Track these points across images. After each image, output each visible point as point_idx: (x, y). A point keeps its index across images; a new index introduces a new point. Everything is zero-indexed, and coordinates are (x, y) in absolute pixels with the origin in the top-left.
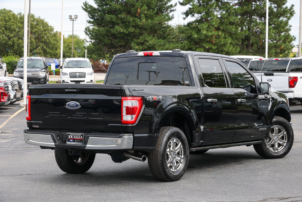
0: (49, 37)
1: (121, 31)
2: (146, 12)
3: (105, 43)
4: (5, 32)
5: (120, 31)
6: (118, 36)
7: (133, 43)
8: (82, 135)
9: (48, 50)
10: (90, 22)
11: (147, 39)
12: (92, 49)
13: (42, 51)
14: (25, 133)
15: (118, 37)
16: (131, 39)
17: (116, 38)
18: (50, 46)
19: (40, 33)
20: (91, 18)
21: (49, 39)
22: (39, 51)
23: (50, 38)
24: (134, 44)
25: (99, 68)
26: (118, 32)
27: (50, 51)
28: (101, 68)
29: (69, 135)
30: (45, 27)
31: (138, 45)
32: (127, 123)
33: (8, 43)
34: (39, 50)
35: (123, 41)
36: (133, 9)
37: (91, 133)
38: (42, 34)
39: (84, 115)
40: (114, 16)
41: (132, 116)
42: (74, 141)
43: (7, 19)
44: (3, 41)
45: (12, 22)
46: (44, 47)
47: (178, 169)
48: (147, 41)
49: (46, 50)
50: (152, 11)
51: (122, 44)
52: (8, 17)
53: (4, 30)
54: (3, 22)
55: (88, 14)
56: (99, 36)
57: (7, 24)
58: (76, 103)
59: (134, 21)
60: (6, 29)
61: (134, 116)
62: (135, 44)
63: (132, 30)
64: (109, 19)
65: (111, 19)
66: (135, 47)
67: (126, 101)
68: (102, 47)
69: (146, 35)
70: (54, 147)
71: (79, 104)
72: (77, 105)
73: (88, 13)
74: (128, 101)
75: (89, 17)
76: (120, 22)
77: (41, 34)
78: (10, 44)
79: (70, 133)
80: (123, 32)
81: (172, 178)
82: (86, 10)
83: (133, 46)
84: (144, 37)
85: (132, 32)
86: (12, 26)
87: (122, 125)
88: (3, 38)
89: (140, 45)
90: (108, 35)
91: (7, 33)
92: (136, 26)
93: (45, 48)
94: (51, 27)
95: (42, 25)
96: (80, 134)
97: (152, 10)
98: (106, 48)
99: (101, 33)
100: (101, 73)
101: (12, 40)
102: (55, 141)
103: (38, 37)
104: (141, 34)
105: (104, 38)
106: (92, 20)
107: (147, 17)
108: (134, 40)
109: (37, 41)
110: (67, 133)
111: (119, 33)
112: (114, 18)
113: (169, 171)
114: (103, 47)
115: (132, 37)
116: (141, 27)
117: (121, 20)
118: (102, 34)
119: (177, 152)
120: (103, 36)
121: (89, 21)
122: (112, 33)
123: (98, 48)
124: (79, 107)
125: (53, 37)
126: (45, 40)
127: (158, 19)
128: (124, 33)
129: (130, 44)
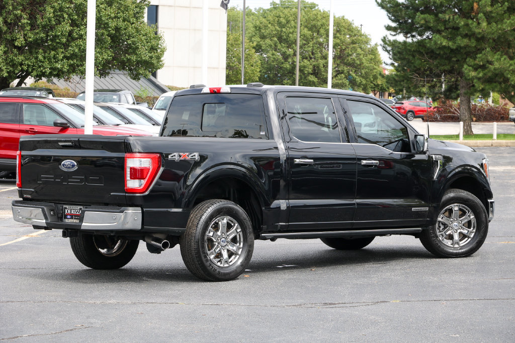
0: (360, 55)
1: (444, 44)
2: (489, 9)
3: (415, 67)
4: (279, 46)
5: (441, 43)
6: (437, 53)
7: (465, 66)
8: (80, 209)
9: (358, 79)
10: (389, 28)
11: (490, 58)
12: (393, 78)
13: (347, 82)
14: (13, 205)
15: (439, 54)
16: (462, 59)
17: (436, 58)
18: (363, 72)
19: (344, 47)
20: (393, 21)
21: (360, 60)
22: (341, 81)
23: (361, 57)
24: (468, 67)
25: (450, 112)
26: (438, 46)
27: (361, 82)
28: (454, 113)
29: (66, 208)
30: (355, 35)
31: (476, 69)
32: (133, 191)
33: (282, 65)
34: (341, 79)
35: (449, 63)
36: (465, 4)
37: (90, 205)
38: (347, 49)
39: (82, 180)
40: (432, 16)
41: (141, 181)
42: (72, 218)
43: (283, 21)
44: (273, 62)
45: (292, 27)
46: (351, 73)
47: (231, 264)
48: (491, 63)
49: (355, 80)
50: (502, 6)
51: (446, 69)
52: (284, 18)
53: (276, 43)
54: (274, 26)
55: (386, 13)
56: (404, 53)
57: (282, 31)
58: (73, 163)
59: (467, 25)
60: (280, 39)
61: (144, 182)
62: (471, 68)
63: (462, 42)
64: (423, 22)
65: (426, 22)
66: (470, 73)
67: (132, 159)
68: (410, 75)
69: (488, 51)
70: (45, 225)
71: (76, 164)
72: (73, 166)
73: (387, 11)
74: (135, 159)
75: (390, 19)
76: (443, 28)
77: (345, 49)
78: (286, 69)
79: (67, 207)
80: (447, 45)
81: (218, 276)
82: (383, 7)
83: (466, 71)
84: (485, 54)
85: (462, 45)
86: (291, 35)
87: (127, 194)
88: (274, 56)
89: (479, 70)
90: (421, 53)
91: (283, 47)
92: (470, 35)
93: (354, 75)
94: (366, 36)
95: (350, 33)
96: (79, 207)
97: (500, 5)
98: (417, 77)
99: (409, 48)
100: (454, 122)
101: (290, 60)
102: (46, 218)
103: (340, 55)
104: (479, 50)
105: (414, 56)
106: (394, 25)
107: (489, 17)
108: (467, 60)
109: (338, 62)
110: (64, 206)
111: (439, 48)
112: (432, 21)
113: (211, 265)
114: (413, 74)
115: (465, 56)
116: (479, 36)
117: (445, 25)
118: (410, 50)
119: (231, 237)
120: (411, 53)
121: (388, 26)
122: (428, 49)
123: (403, 77)
124: (76, 168)
125: (370, 54)
126: (354, 60)
127: (512, 22)
128: (449, 47)
129: (462, 68)
